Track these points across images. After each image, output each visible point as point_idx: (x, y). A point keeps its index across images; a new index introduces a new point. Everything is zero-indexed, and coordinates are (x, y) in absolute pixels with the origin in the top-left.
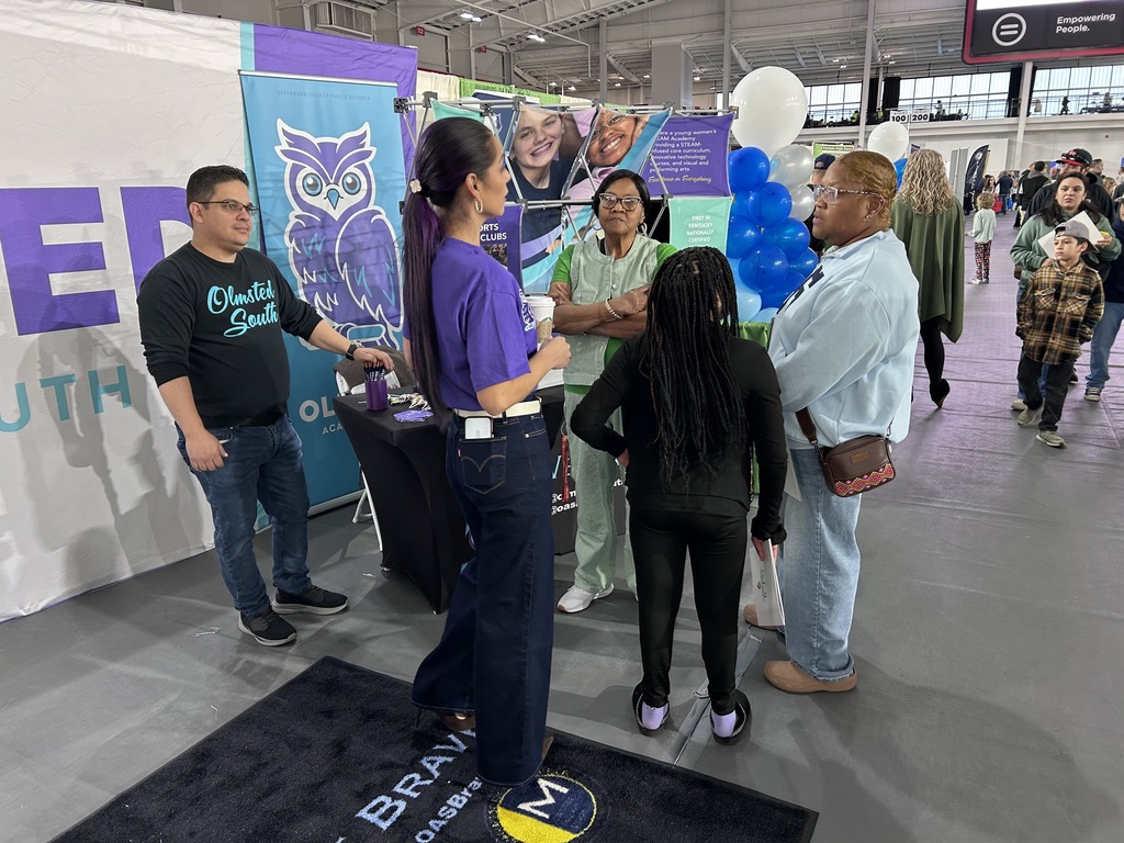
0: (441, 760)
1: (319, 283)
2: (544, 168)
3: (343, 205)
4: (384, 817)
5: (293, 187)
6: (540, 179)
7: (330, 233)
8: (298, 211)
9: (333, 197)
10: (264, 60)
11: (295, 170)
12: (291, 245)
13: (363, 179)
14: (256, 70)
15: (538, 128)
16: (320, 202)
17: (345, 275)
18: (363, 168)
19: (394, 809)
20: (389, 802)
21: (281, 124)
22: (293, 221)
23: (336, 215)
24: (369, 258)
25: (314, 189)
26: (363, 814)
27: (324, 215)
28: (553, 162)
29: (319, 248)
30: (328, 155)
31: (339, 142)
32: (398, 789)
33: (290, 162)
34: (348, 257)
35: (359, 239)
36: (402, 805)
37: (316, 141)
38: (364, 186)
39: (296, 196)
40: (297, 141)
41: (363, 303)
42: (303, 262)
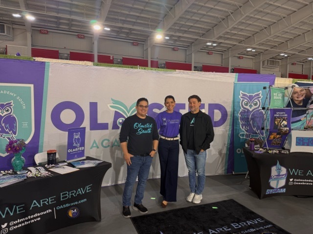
2: (301, 101)
6: (300, 103)
13: (258, 102)
14: (238, 81)
15: (299, 92)
20: (237, 225)
26: (232, 224)
27: (248, 110)
28: (303, 99)
29: (246, 117)
34: (252, 119)
36: (240, 226)
39: (242, 106)
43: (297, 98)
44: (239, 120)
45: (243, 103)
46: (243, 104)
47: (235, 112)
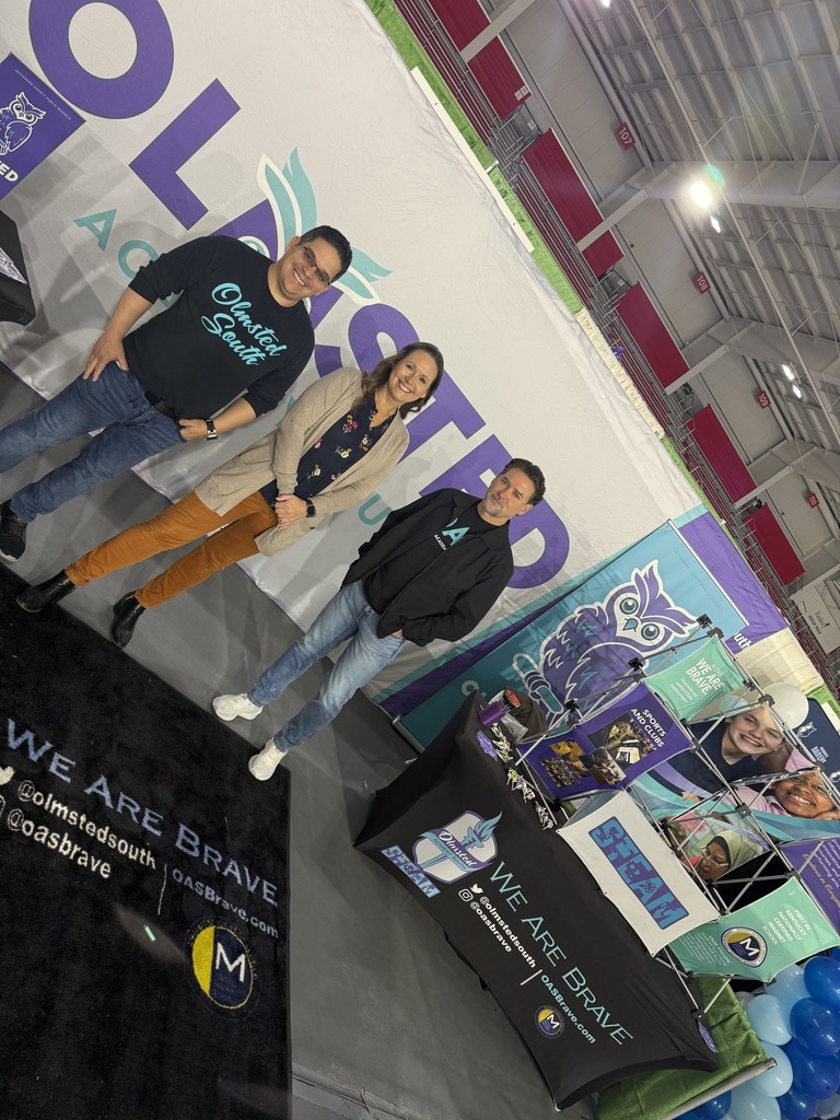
0: (237, 874)
1: (563, 647)
2: (740, 752)
3: (629, 634)
4: (184, 843)
5: (618, 594)
6: (730, 754)
7: (603, 636)
8: (604, 606)
9: (631, 625)
10: (689, 530)
11: (630, 589)
12: (576, 614)
13: (660, 638)
14: (679, 529)
15: (762, 728)
16: (621, 618)
17: (582, 661)
18: (668, 634)
19: (192, 849)
20: (196, 843)
21: (655, 563)
22: (594, 606)
23: (620, 633)
24: (605, 672)
25: (626, 608)
26: (183, 828)
27: (614, 625)
28: (750, 756)
29: (587, 634)
30: (658, 605)
31: (673, 607)
32: (207, 848)
33: (633, 583)
34: (595, 656)
35: (615, 659)
36: (196, 853)
37: (661, 591)
38: (656, 642)
39: (613, 599)
40: (651, 578)
41: (570, 686)
42: (571, 628)
43: (742, 736)
44: (562, 624)
45: (623, 596)
46: (619, 600)
47: (576, 594)
